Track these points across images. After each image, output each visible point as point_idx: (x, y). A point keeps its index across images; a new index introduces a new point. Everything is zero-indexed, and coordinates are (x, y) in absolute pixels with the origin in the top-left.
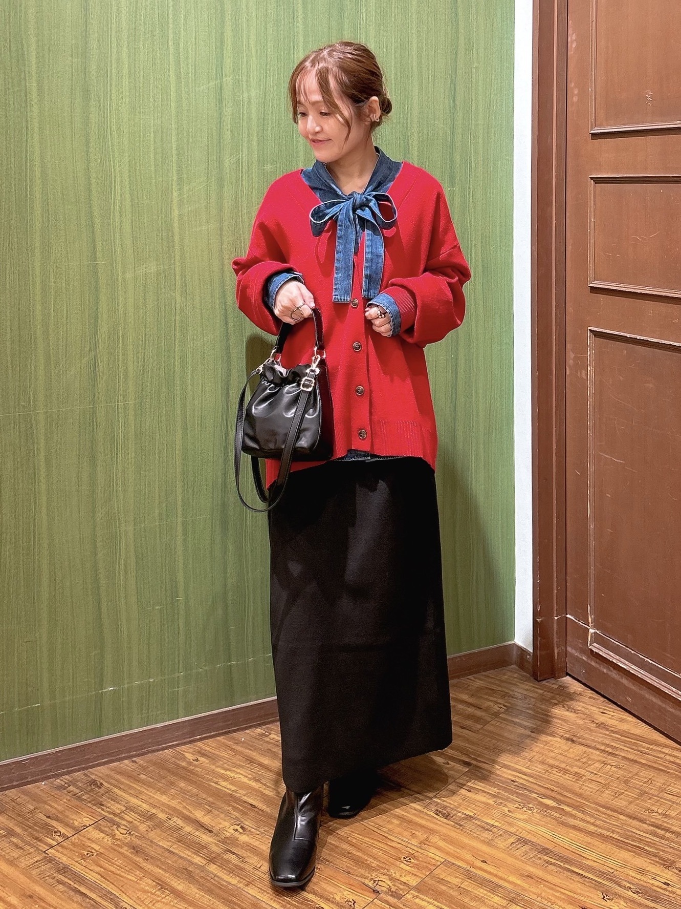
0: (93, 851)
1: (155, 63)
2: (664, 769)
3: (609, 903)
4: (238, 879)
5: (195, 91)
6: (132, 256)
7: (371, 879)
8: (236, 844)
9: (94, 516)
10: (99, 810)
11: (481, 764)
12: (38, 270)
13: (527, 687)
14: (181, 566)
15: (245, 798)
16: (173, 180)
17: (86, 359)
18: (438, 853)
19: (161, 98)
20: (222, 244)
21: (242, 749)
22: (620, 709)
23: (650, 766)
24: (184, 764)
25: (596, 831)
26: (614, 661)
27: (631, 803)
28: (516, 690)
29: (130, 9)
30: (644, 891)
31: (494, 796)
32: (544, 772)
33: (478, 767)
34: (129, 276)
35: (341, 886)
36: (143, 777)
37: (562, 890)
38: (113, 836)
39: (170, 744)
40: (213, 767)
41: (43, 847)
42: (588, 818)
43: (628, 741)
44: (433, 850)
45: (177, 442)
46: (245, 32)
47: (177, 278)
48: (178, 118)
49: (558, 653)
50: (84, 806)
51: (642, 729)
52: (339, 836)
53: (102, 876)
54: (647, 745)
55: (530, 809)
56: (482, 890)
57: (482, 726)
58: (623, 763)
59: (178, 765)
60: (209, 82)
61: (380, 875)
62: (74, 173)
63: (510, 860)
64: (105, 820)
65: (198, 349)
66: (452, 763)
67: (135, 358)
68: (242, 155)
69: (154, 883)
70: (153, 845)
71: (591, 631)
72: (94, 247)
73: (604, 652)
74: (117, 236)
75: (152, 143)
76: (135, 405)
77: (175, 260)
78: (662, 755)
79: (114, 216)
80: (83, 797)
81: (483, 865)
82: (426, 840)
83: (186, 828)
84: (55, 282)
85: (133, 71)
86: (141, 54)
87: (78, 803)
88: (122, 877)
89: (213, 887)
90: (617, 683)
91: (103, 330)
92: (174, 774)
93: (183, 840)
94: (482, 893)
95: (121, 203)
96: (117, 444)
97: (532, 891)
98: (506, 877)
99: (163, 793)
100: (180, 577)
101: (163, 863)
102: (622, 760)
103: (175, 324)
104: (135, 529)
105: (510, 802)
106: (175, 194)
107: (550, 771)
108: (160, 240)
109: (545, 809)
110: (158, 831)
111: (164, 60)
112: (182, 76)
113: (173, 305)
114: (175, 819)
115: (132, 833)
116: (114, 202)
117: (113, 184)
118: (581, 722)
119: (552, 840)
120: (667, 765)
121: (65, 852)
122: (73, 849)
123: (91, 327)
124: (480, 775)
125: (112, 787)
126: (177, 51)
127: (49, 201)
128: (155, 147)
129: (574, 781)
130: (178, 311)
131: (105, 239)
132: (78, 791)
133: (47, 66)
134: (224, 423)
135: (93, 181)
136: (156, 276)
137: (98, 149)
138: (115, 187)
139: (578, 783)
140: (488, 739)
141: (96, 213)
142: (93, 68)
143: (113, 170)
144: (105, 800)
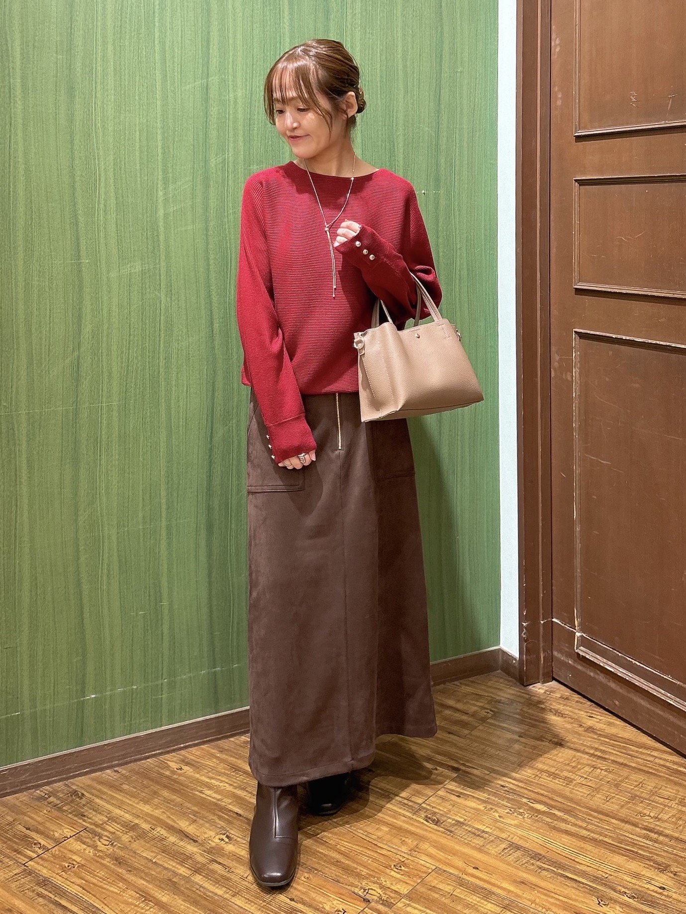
0: (75, 863)
1: (141, 62)
2: (653, 772)
3: (605, 909)
4: (224, 889)
5: (181, 90)
6: (117, 255)
7: (361, 888)
8: (222, 854)
9: (76, 520)
10: (81, 821)
11: (469, 770)
12: (21, 268)
13: (513, 692)
14: (165, 571)
15: (230, 807)
16: (158, 179)
17: (69, 359)
18: (429, 860)
19: (147, 96)
20: (207, 244)
21: (227, 757)
22: (607, 713)
23: (640, 770)
24: (168, 773)
25: (589, 835)
26: (602, 664)
27: (622, 807)
28: (502, 695)
29: (115, 7)
30: (640, 896)
31: (484, 802)
32: (533, 776)
33: (467, 772)
34: (113, 275)
35: (331, 895)
36: (125, 787)
37: (556, 896)
38: (95, 847)
39: (153, 753)
40: (197, 776)
41: (23, 860)
42: (580, 823)
43: (618, 745)
44: (424, 857)
45: (162, 444)
46: (231, 32)
47: (162, 277)
48: (164, 117)
49: (544, 657)
50: (65, 817)
51: (629, 732)
52: (327, 844)
53: (84, 889)
54: (636, 749)
55: (521, 814)
56: (475, 898)
57: (469, 731)
58: (613, 767)
59: (161, 774)
60: (195, 81)
61: (370, 884)
62: (58, 170)
63: (503, 866)
64: (87, 831)
65: (182, 350)
66: (441, 769)
67: (119, 359)
68: (228, 154)
69: (138, 895)
70: (137, 856)
71: (578, 634)
72: (78, 245)
73: (591, 656)
74: (102, 235)
75: (138, 141)
76: (119, 406)
77: (160, 260)
78: (651, 759)
79: (98, 214)
80: (64, 808)
81: (475, 872)
82: (417, 846)
83: (171, 838)
84: (38, 281)
85: (118, 69)
86: (127, 52)
87: (58, 814)
88: (105, 889)
89: (198, 898)
90: (605, 687)
91: (87, 329)
92: (158, 783)
93: (165, 850)
94: (476, 900)
95: (106, 201)
96: (100, 446)
97: (526, 897)
98: (499, 884)
99: (146, 802)
100: (164, 582)
101: (147, 874)
102: (613, 764)
103: (160, 324)
104: (118, 533)
105: (500, 807)
106: (161, 193)
107: (540, 775)
108: (145, 240)
109: (536, 814)
110: (142, 841)
111: (150, 58)
112: (168, 75)
113: (158, 305)
114: (159, 829)
115: (114, 844)
116: (99, 201)
117: (98, 182)
118: (569, 726)
119: (545, 845)
120: (657, 768)
121: (45, 865)
122: (54, 861)
123: (75, 326)
124: (468, 780)
125: (93, 797)
126: (163, 50)
127: (33, 198)
128: (140, 145)
129: (564, 786)
130: (163, 312)
131: (89, 237)
132: (59, 802)
133: (31, 63)
134: (209, 425)
135: (78, 179)
136: (140, 276)
137: (82, 147)
138: (99, 186)
139: (568, 787)
140: (476, 744)
141: (80, 212)
142: (78, 65)
143: (97, 168)
144: (87, 811)
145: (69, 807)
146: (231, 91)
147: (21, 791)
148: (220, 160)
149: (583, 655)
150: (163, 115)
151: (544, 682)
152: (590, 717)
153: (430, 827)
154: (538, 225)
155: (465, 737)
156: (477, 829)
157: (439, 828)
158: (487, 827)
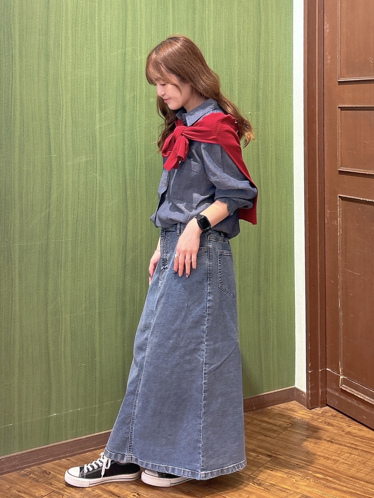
1: (87, 39)
5: (110, 55)
6: (72, 152)
9: (46, 309)
10: (50, 487)
11: (278, 456)
12: (17, 160)
14: (98, 339)
16: (96, 107)
17: (44, 213)
19: (91, 59)
20: (124, 145)
26: (355, 395)
29: (73, 8)
31: (287, 473)
33: (276, 457)
34: (70, 163)
43: (364, 441)
45: (96, 264)
46: (139, 22)
47: (98, 165)
48: (100, 71)
50: (40, 485)
51: (371, 435)
58: (361, 453)
60: (118, 50)
62: (39, 103)
64: (54, 492)
65: (109, 208)
66: (261, 456)
67: (72, 213)
68: (137, 92)
72: (50, 146)
74: (63, 140)
75: (85, 85)
76: (72, 241)
77: (96, 154)
79: (61, 128)
80: (40, 480)
85: (74, 44)
86: (79, 34)
87: (36, 483)
90: (357, 408)
91: (54, 196)
95: (66, 121)
96: (61, 265)
100: (97, 346)
103: (96, 192)
104: (71, 317)
105: (296, 476)
106: (97, 116)
108: (88, 143)
109: (317, 480)
111: (92, 37)
112: (103, 47)
113: (95, 181)
114: (97, 491)
116: (62, 120)
123: (47, 194)
124: (277, 462)
125: (56, 474)
126: (100, 33)
127: (24, 119)
128: (86, 88)
129: (334, 464)
130: (98, 185)
131: (56, 142)
132: (35, 477)
133: (25, 41)
134: (124, 252)
135: (50, 108)
136: (85, 164)
137: (53, 89)
138: (62, 111)
139: (336, 465)
140: (282, 442)
141: (51, 127)
142: (52, 42)
143: (62, 101)
144: (53, 481)
145: (42, 479)
146: (138, 55)
147: (12, 471)
148: (132, 95)
149: (345, 389)
150: (99, 70)
151: (322, 407)
152: (348, 426)
153: (255, 487)
154: (317, 133)
155: (275, 438)
156: (283, 488)
157: (261, 488)
158: (289, 487)
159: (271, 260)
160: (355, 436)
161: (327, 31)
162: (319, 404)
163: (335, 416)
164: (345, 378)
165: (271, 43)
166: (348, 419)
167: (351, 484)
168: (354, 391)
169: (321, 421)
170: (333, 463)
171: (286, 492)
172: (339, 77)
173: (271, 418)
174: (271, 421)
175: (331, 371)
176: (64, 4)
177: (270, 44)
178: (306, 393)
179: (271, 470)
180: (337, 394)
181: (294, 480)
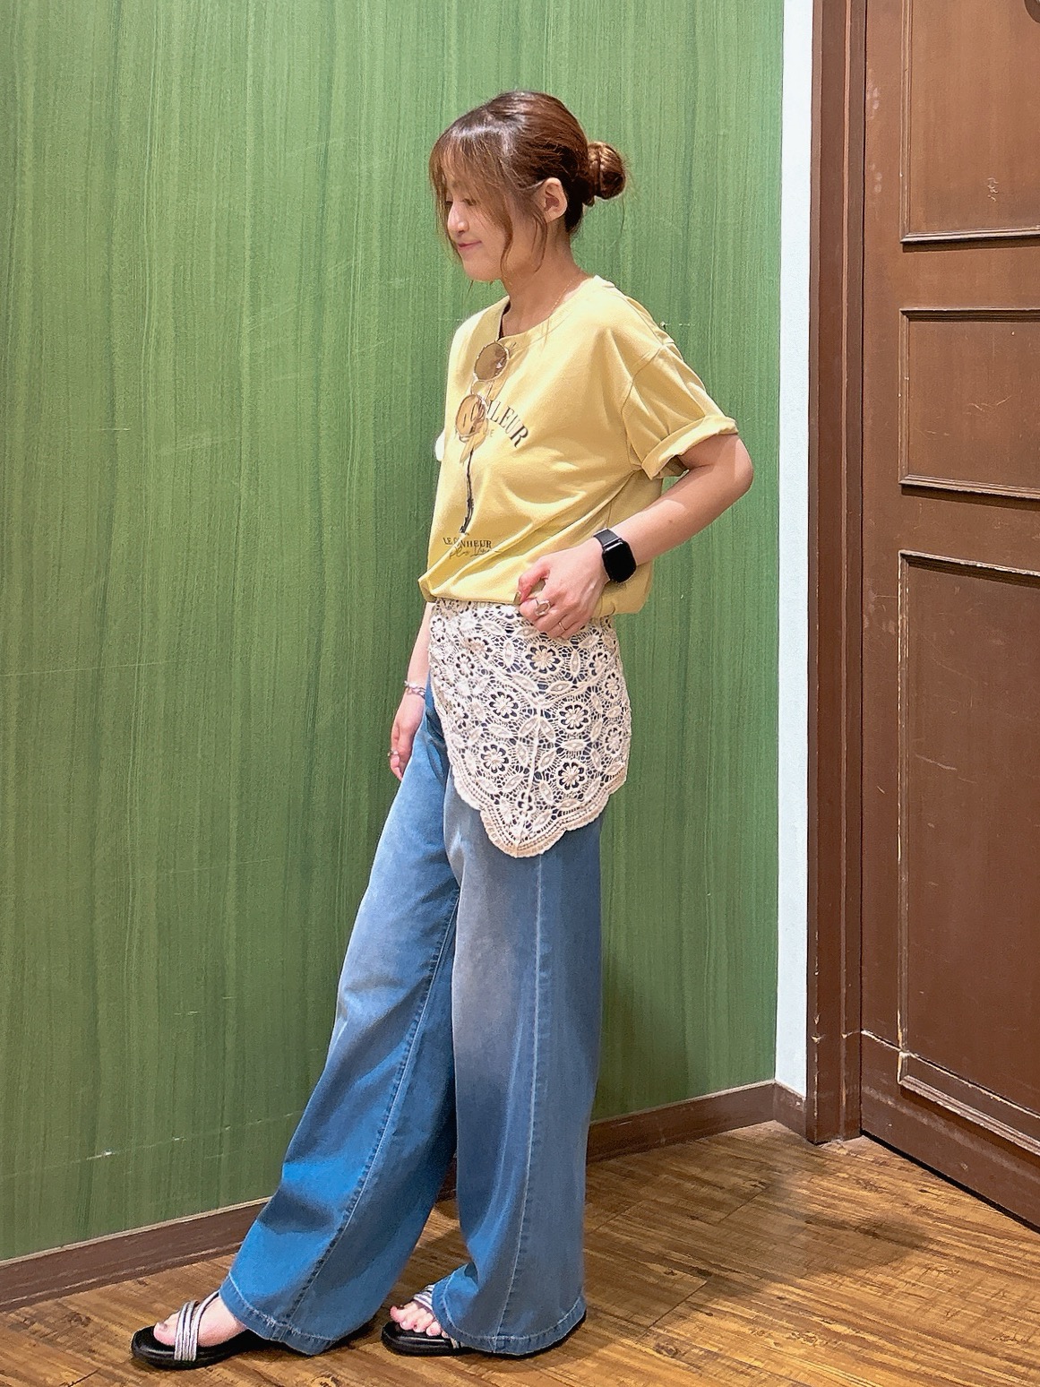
1: (222, 113)
2: (1022, 1274)
5: (285, 157)
6: (173, 421)
9: (92, 855)
10: (88, 1359)
11: (726, 1273)
14: (233, 943)
16: (243, 298)
17: (90, 588)
19: (231, 167)
20: (318, 401)
22: (949, 1184)
23: (1000, 1271)
26: (941, 1103)
29: (186, 26)
31: (752, 1322)
33: (721, 1278)
36: (159, 1306)
42: (904, 1352)
43: (963, 1234)
45: (234, 732)
47: (244, 457)
48: (255, 200)
50: (60, 1354)
54: (996, 1239)
55: (810, 1340)
57: (725, 1215)
58: (957, 1267)
60: (307, 145)
62: (85, 283)
64: (99, 1374)
65: (272, 576)
66: (679, 1273)
67: (170, 588)
68: (356, 260)
71: (903, 1055)
72: (112, 404)
73: (925, 1090)
74: (151, 387)
75: (213, 238)
76: (167, 667)
77: (241, 428)
78: (1020, 1254)
79: (146, 353)
80: (58, 1340)
83: (240, 1383)
84: (45, 460)
85: (187, 124)
86: (202, 96)
87: (49, 1348)
90: (946, 1142)
91: (121, 538)
95: (159, 333)
96: (135, 732)
100: (231, 957)
102: (957, 1262)
103: (238, 532)
104: (159, 878)
105: (776, 1329)
106: (246, 321)
107: (840, 1281)
108: (219, 396)
109: (834, 1340)
111: (237, 107)
112: (266, 134)
113: (236, 501)
114: (220, 1370)
116: (148, 332)
117: (147, 303)
120: (1029, 1268)
123: (102, 535)
124: (725, 1289)
125: (107, 1323)
127: (44, 326)
128: (217, 244)
129: (880, 1297)
130: (243, 512)
131: (130, 390)
132: (49, 1331)
133: (51, 112)
134: (312, 700)
135: (116, 296)
136: (209, 454)
137: (125, 246)
138: (150, 308)
139: (885, 1299)
140: (737, 1235)
141: (117, 350)
142: (124, 117)
143: (148, 279)
144: (95, 1343)
145: (66, 1338)
146: (362, 160)
148: (343, 268)
149: (912, 1088)
150: (254, 198)
151: (846, 1138)
152: (921, 1191)
153: (664, 1361)
154: (845, 381)
155: (718, 1224)
156: (741, 1363)
157: (679, 1363)
158: (756, 1359)
159: (713, 728)
160: (938, 1219)
161: (873, 107)
162: (842, 1127)
163: (884, 1163)
164: (914, 1056)
165: (724, 136)
166: (920, 1170)
167: (929, 1352)
168: (938, 1093)
169: (847, 1176)
170: (879, 1294)
171: (746, 1374)
172: (903, 230)
173: (707, 1168)
174: (707, 1176)
175: (873, 1037)
176: (162, 16)
177: (721, 139)
178: (804, 1099)
179: (707, 1314)
180: (890, 1103)
181: (771, 1342)
